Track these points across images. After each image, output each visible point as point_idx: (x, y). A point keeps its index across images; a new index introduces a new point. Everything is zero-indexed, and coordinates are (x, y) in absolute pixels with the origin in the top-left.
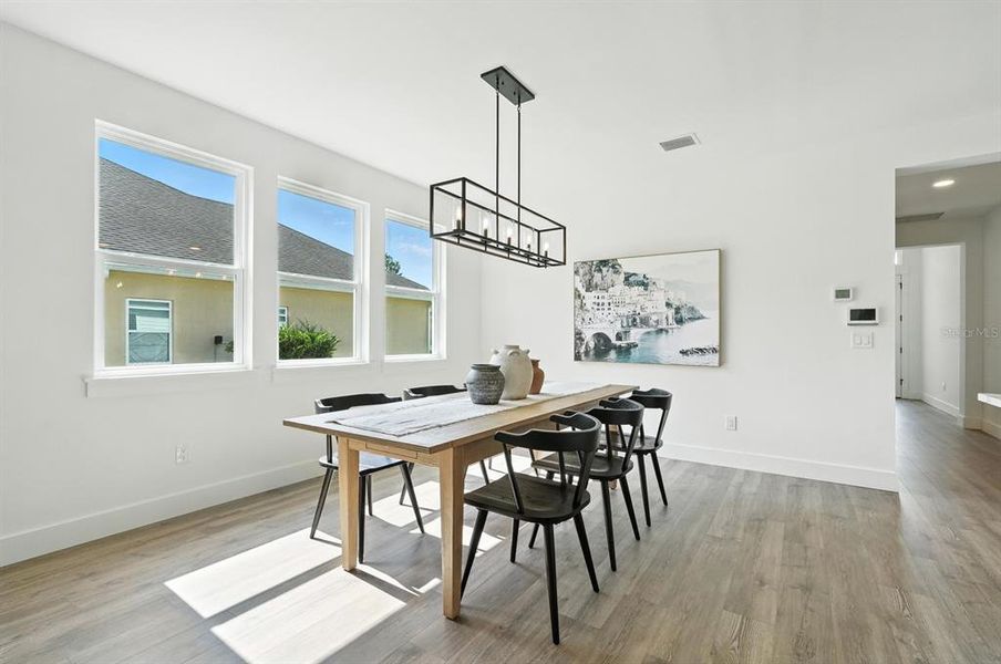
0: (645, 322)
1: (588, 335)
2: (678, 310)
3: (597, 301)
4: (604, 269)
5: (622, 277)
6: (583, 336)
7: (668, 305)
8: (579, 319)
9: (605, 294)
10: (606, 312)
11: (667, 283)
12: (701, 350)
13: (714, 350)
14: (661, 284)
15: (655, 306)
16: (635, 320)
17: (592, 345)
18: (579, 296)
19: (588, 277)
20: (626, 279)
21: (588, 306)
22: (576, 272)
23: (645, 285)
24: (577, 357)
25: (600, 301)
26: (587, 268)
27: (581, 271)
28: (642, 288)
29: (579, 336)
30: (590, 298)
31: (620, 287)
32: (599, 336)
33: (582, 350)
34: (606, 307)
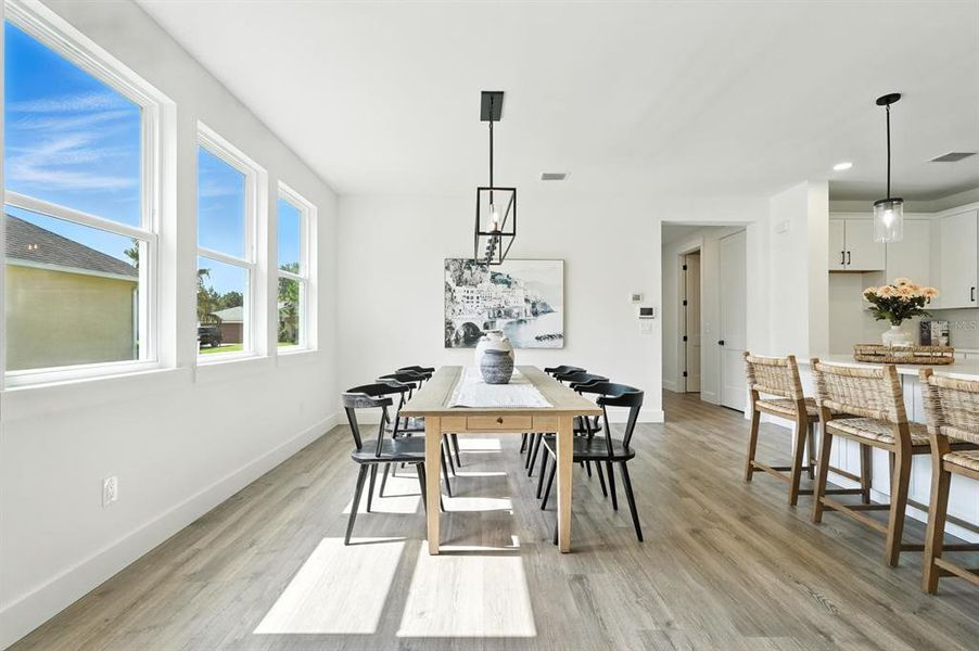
0: (508, 314)
1: (458, 325)
2: (534, 305)
3: (466, 294)
4: (474, 268)
5: (489, 275)
6: (453, 325)
7: (527, 300)
8: (450, 310)
9: (473, 289)
10: (475, 305)
11: (526, 283)
12: (551, 336)
13: (560, 336)
14: (521, 284)
15: (516, 301)
16: (500, 312)
17: (462, 334)
18: (450, 290)
19: (458, 273)
20: (493, 277)
21: (459, 299)
22: (447, 268)
23: (508, 284)
24: (448, 345)
25: (470, 295)
26: (457, 265)
27: (452, 268)
28: (505, 286)
29: (449, 326)
30: (460, 292)
31: (487, 284)
32: (468, 325)
33: (453, 337)
34: (475, 300)
